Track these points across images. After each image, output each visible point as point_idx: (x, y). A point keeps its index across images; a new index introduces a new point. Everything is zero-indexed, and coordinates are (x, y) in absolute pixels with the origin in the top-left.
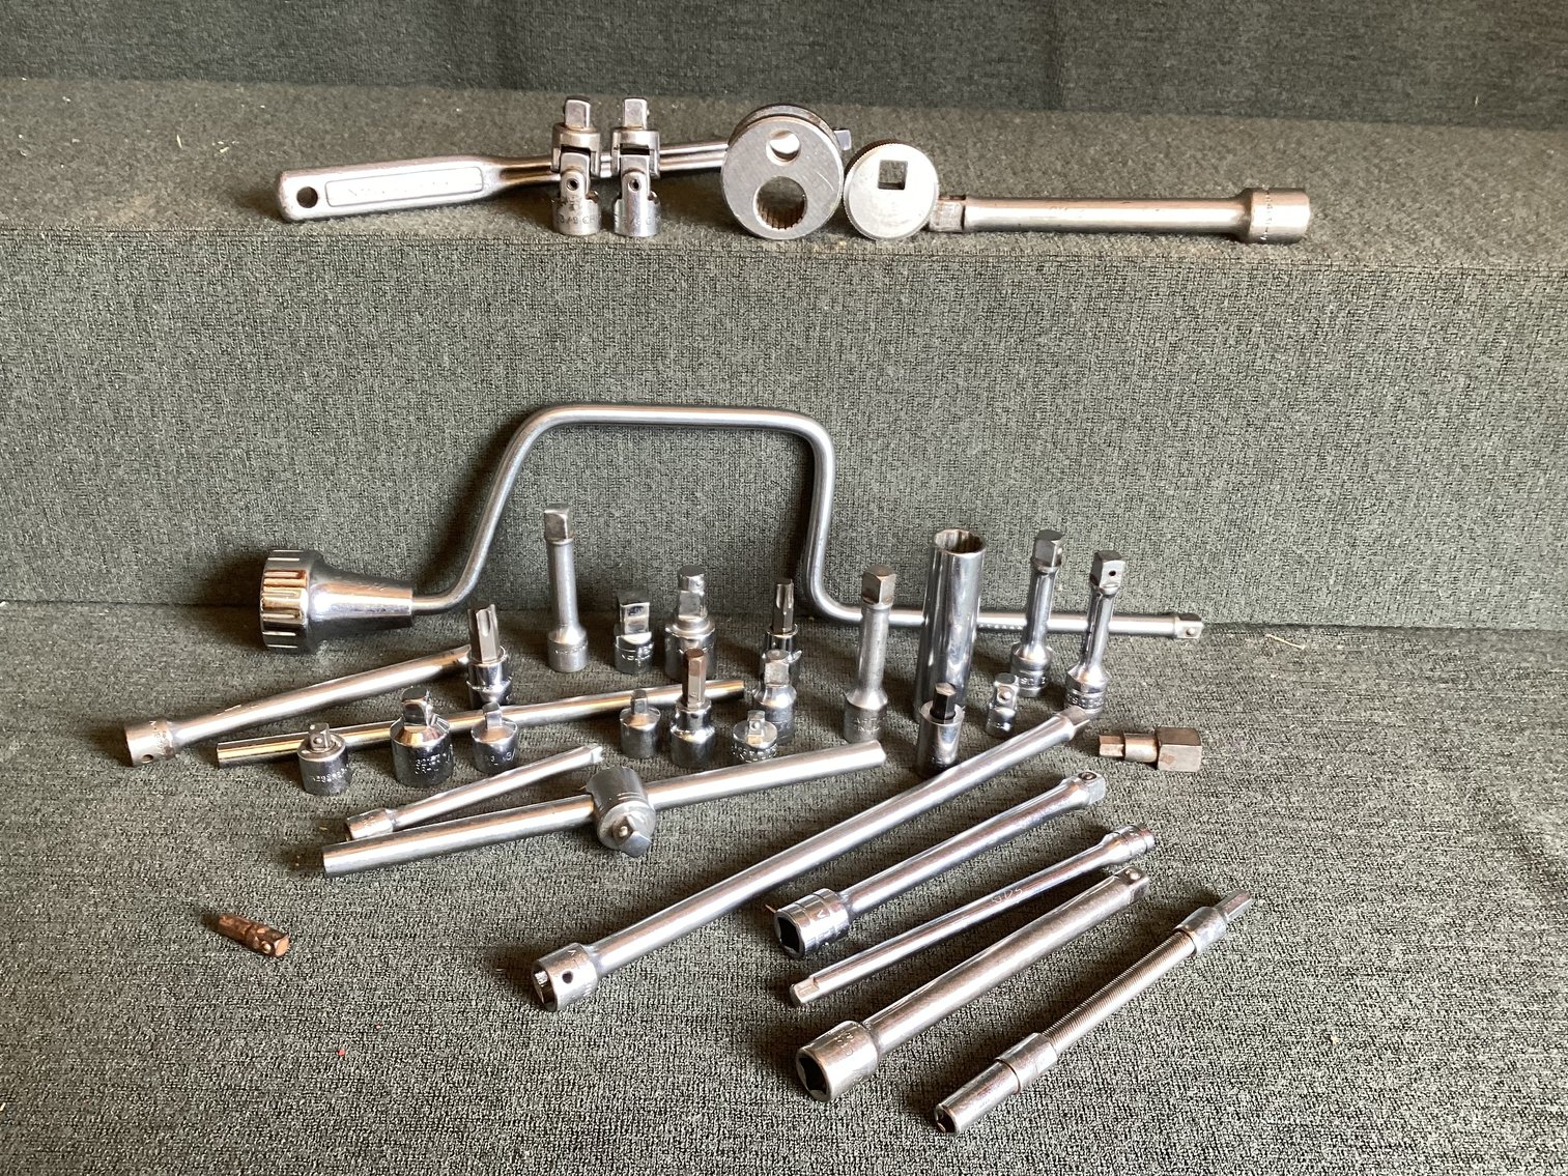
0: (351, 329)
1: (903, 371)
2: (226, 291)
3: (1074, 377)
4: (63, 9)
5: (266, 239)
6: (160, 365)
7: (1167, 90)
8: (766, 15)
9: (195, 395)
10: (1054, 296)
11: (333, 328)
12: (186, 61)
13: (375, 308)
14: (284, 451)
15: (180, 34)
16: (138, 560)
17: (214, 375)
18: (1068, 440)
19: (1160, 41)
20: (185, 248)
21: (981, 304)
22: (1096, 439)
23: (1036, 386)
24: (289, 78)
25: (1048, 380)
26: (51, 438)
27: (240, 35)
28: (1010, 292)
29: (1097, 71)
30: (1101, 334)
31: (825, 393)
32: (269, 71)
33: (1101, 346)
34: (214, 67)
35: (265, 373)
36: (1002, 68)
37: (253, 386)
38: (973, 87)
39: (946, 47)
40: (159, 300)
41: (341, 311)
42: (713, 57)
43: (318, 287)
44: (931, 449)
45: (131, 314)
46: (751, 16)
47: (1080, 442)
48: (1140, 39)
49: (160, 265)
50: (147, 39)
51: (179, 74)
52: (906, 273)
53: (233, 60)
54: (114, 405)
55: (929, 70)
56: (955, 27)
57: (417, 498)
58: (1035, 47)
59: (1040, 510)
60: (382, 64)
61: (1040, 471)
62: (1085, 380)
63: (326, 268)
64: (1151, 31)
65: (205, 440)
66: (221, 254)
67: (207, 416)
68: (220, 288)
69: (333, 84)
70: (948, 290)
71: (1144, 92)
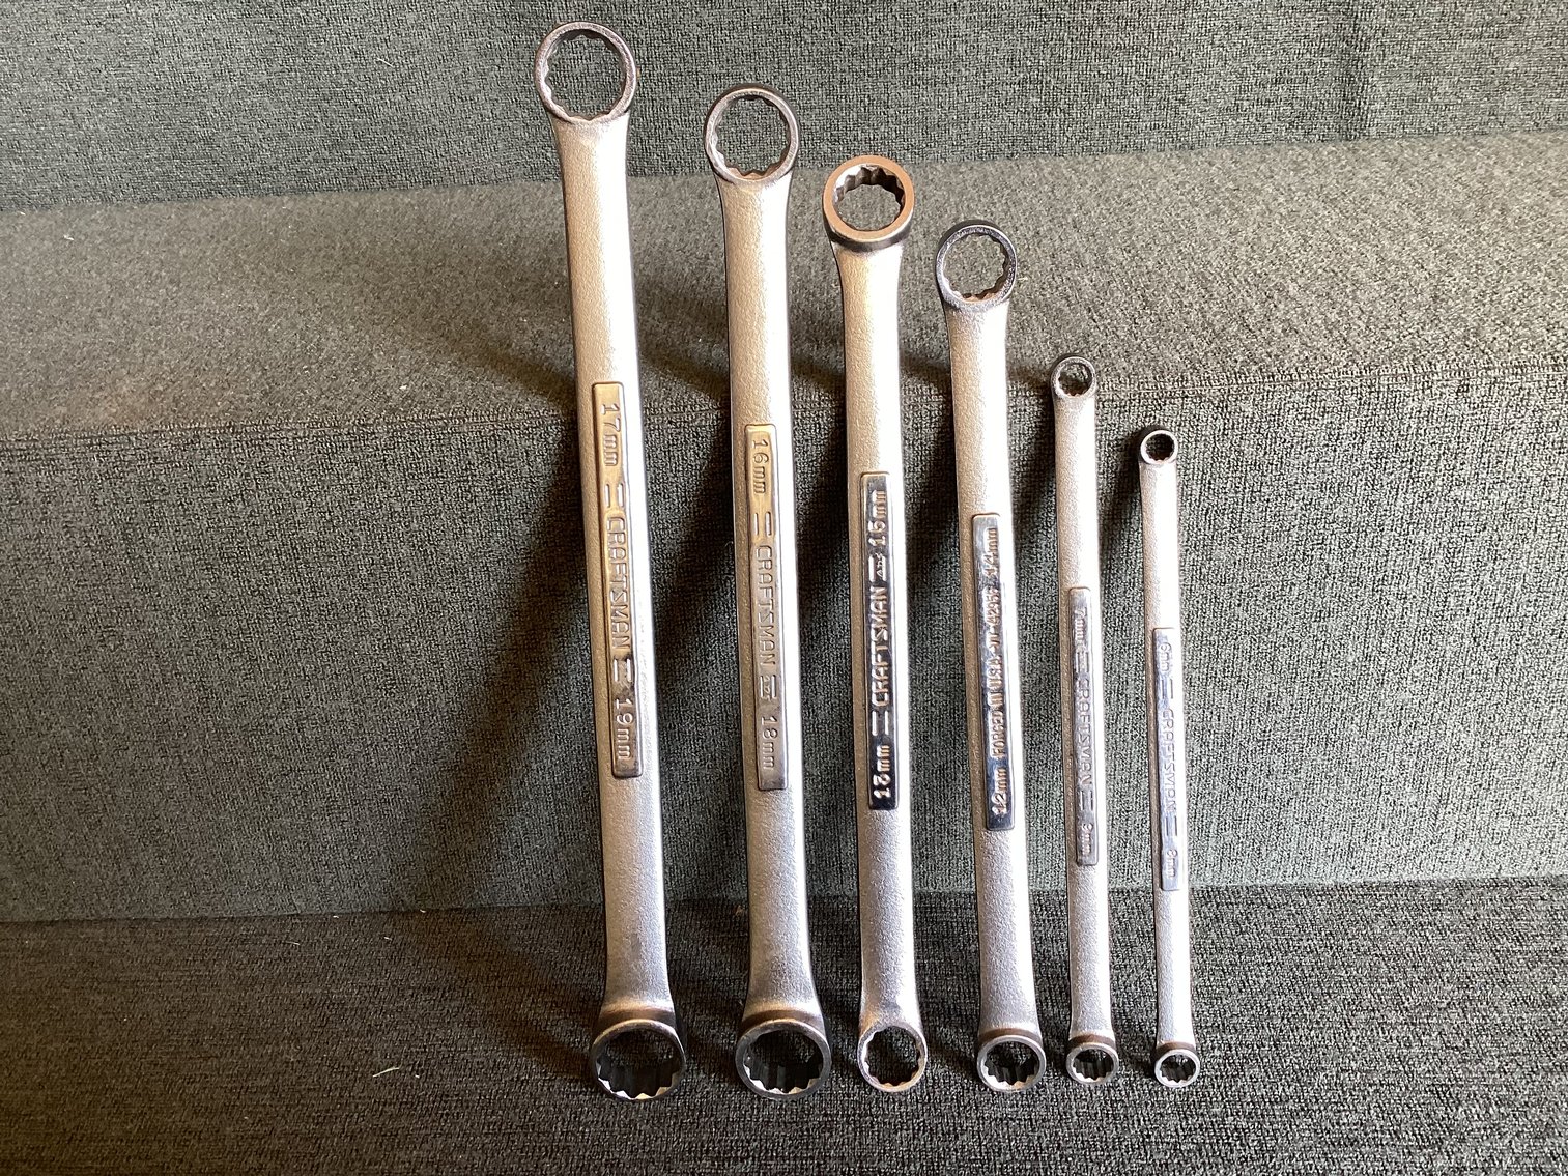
0: (430, 549)
1: (1241, 552)
2: (249, 509)
3: (1511, 543)
4: (62, 122)
5: (301, 434)
6: (168, 616)
7: (1509, 100)
8: (960, 49)
9: (219, 652)
10: (1483, 428)
11: (404, 550)
12: (220, 176)
13: (462, 517)
14: (348, 716)
15: (208, 141)
16: (163, 867)
17: (243, 623)
18: (1496, 633)
19: (1501, 36)
20: (186, 454)
21: (1367, 447)
22: (1538, 628)
23: (1449, 560)
24: (348, 185)
25: (1470, 550)
26: (32, 720)
27: (282, 136)
28: (1414, 426)
29: (1413, 85)
30: (1554, 479)
31: (1122, 589)
32: (323, 179)
33: (1554, 497)
34: (253, 179)
35: (314, 616)
36: (1282, 91)
37: (298, 634)
38: (1240, 120)
39: (1205, 69)
40: (157, 527)
41: (415, 525)
42: (892, 111)
43: (380, 494)
44: (1282, 658)
45: (120, 547)
46: (940, 53)
47: (1515, 636)
48: (1472, 37)
49: (153, 480)
50: (168, 152)
51: (211, 191)
52: (1249, 411)
53: (276, 168)
54: (112, 671)
55: (1182, 101)
56: (1217, 42)
57: (534, 766)
58: (1326, 60)
59: (1448, 733)
60: (464, 157)
61: (1453, 680)
62: (1527, 547)
63: (389, 468)
64: (1489, 25)
65: (239, 710)
66: (238, 459)
67: (238, 678)
68: (241, 506)
69: (405, 189)
70: (1316, 431)
71: (1478, 107)
